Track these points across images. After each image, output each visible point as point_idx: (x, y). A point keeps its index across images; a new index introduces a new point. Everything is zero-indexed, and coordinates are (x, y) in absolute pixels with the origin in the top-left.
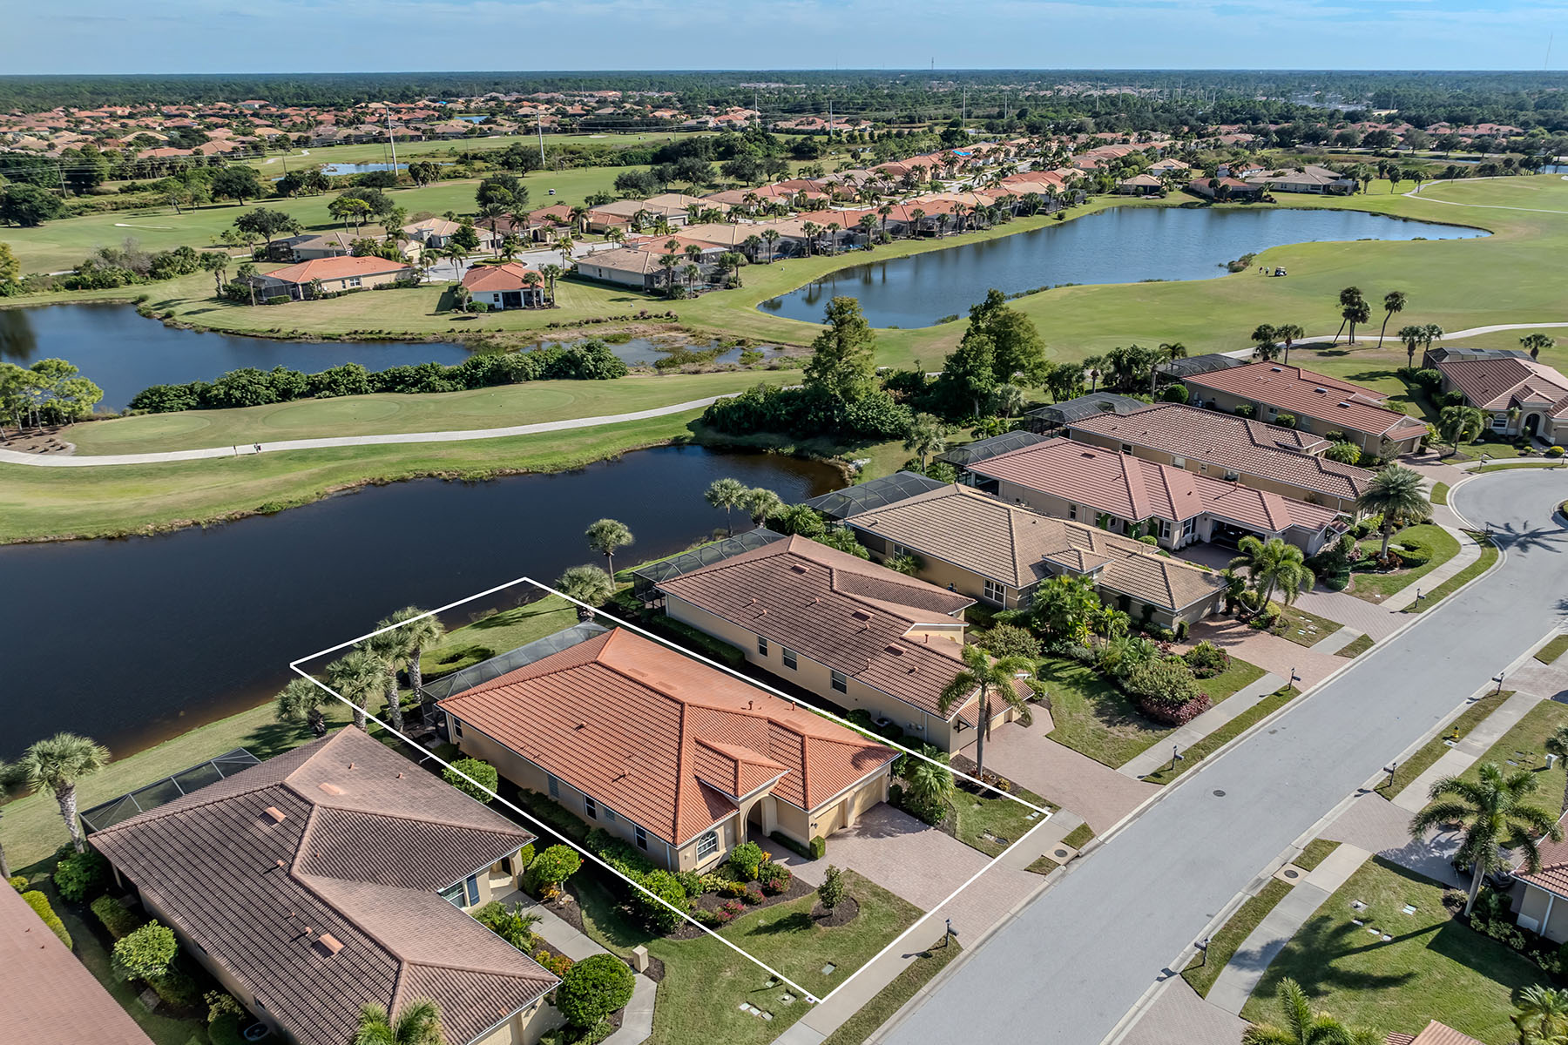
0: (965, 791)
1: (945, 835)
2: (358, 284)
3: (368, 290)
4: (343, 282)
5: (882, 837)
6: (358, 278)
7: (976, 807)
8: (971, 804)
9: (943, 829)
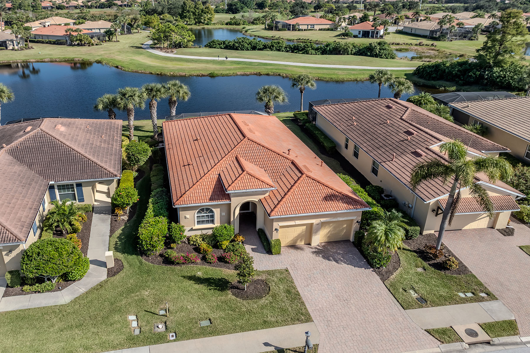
0: (420, 257)
1: (378, 278)
2: (313, 27)
3: (316, 30)
4: (308, 26)
5: (329, 260)
6: (314, 25)
7: (420, 270)
8: (417, 266)
9: (380, 274)
